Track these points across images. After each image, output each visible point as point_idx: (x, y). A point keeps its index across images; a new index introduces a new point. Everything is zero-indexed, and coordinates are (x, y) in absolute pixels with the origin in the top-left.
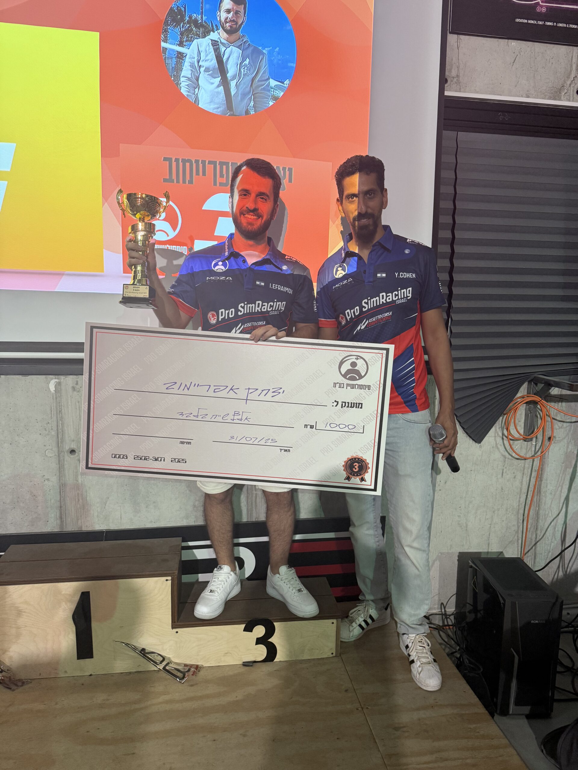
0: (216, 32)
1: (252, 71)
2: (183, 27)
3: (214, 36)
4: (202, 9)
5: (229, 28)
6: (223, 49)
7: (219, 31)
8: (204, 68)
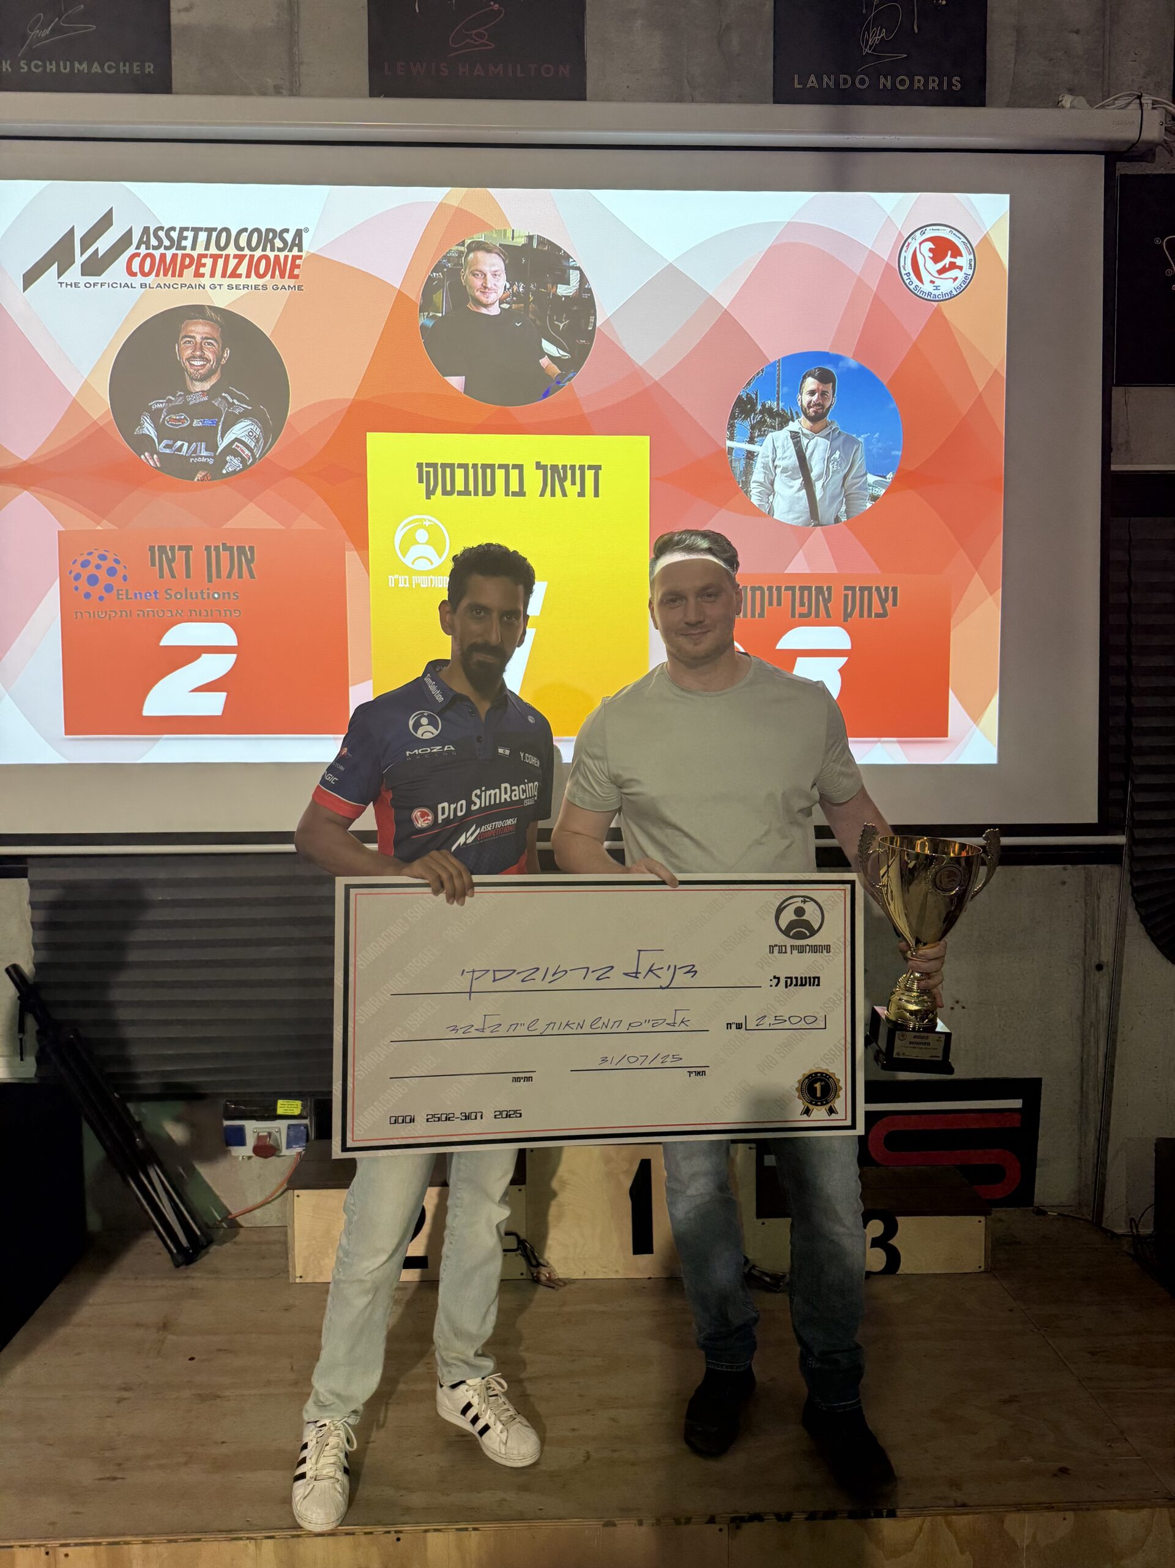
0: (796, 421)
1: (843, 466)
2: (754, 419)
3: (793, 426)
4: (778, 394)
5: (813, 414)
6: (804, 441)
7: (800, 419)
8: (781, 469)
